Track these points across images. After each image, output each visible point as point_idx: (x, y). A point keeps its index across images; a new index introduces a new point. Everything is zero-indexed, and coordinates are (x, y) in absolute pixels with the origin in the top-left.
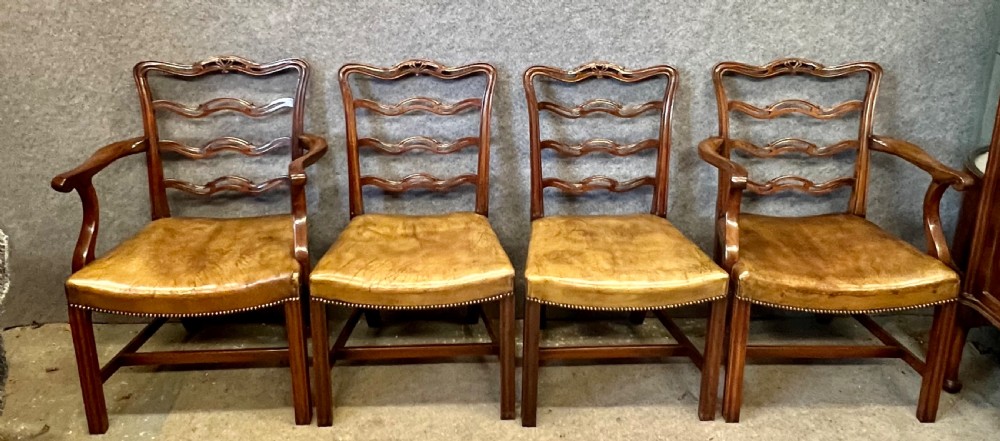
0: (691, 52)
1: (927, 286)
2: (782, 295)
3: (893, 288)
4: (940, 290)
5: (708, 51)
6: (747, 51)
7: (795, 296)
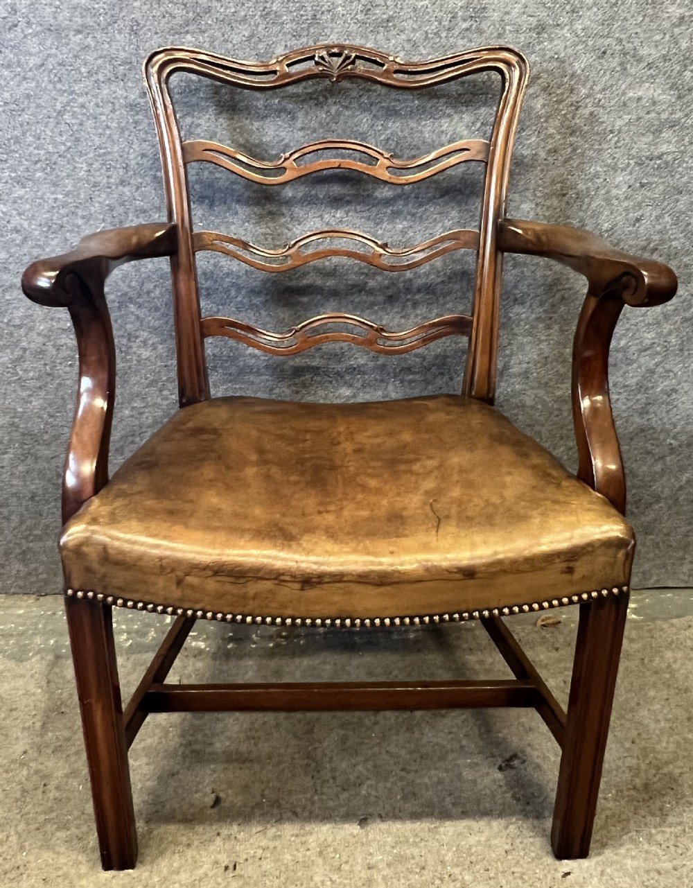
0: (541, 28)
1: (550, 558)
2: (179, 582)
3: (465, 563)
4: (581, 568)
5: (578, 26)
6: (666, 24)
7: (212, 585)
